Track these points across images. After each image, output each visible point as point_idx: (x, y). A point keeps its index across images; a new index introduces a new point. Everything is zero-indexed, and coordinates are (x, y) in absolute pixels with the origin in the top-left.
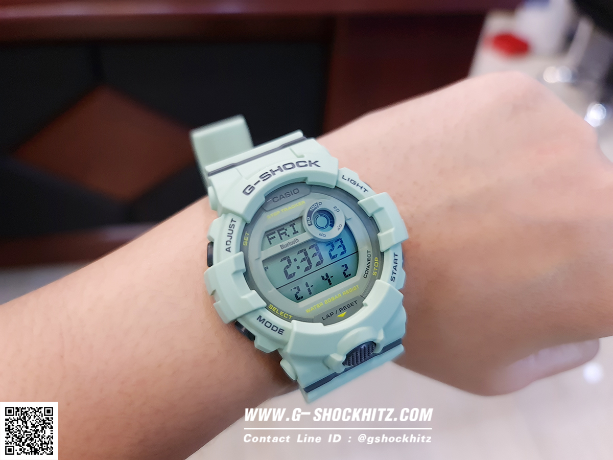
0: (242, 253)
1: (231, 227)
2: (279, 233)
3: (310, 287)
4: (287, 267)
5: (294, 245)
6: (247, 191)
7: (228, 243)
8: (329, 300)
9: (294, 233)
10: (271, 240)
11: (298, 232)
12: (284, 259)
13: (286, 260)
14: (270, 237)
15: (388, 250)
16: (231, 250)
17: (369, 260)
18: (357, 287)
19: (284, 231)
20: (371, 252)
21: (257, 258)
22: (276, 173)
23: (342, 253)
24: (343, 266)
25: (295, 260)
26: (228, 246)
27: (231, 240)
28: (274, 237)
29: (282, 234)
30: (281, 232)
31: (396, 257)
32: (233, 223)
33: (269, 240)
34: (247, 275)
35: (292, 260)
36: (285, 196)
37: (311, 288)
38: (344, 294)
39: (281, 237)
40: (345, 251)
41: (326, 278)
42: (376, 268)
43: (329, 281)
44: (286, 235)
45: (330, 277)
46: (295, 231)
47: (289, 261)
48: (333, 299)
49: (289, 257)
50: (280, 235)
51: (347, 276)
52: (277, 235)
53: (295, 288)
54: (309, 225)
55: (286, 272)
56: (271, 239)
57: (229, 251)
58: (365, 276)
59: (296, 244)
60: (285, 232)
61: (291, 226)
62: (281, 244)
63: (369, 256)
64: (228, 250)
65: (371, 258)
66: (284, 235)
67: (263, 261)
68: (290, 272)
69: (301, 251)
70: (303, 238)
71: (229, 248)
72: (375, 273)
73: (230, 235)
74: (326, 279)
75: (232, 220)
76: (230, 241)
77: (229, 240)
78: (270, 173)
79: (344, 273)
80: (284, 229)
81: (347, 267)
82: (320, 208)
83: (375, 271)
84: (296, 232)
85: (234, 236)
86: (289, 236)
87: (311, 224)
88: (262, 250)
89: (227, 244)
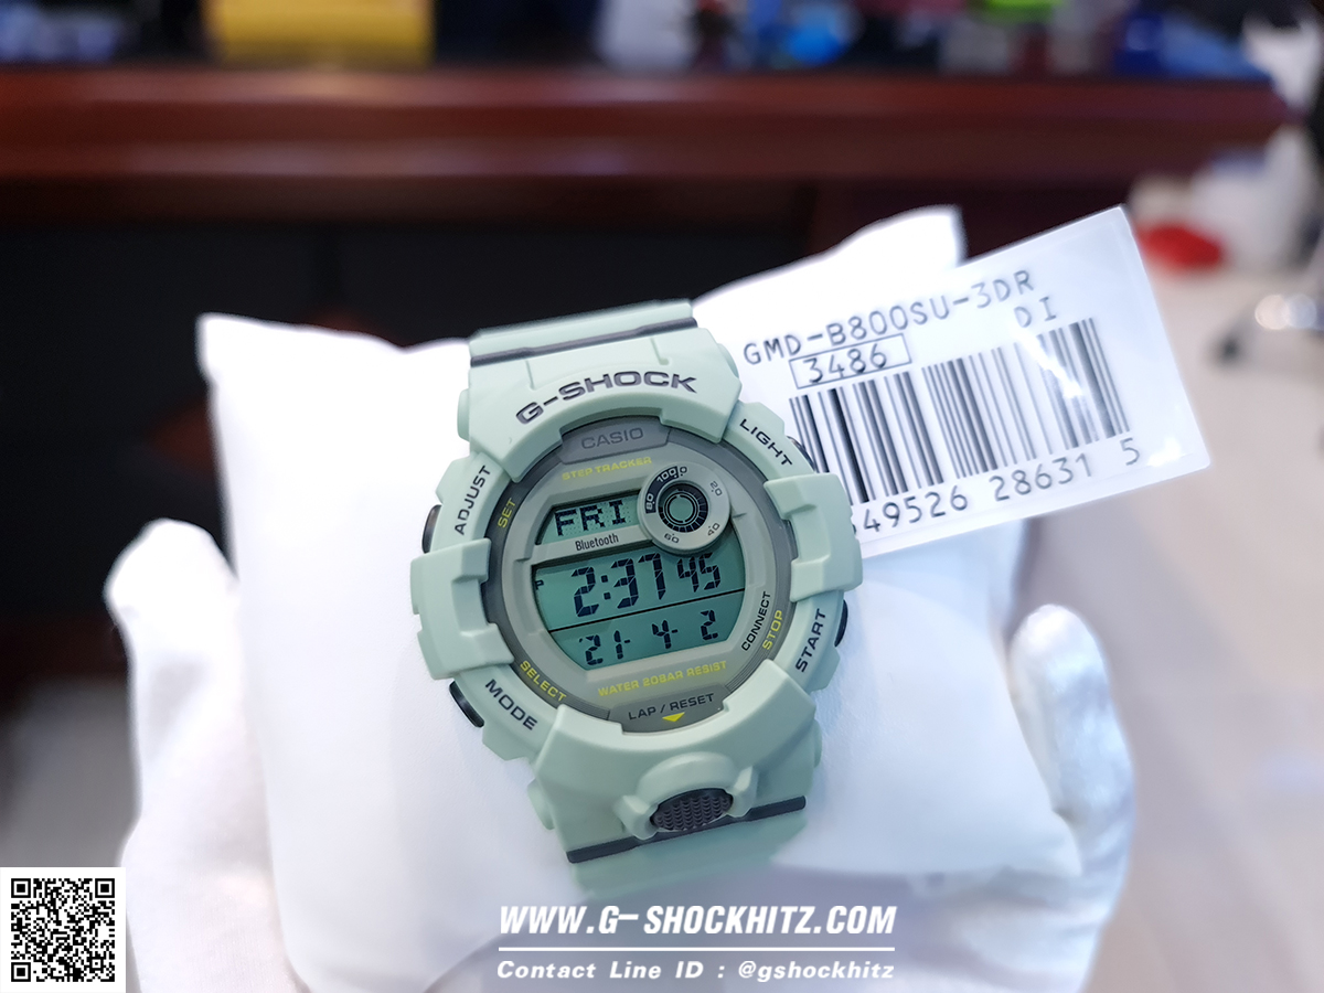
0: (487, 540)
1: (478, 481)
2: (583, 515)
3: (622, 643)
4: (584, 590)
5: (605, 546)
6: (526, 415)
7: (464, 515)
8: (654, 680)
9: (614, 522)
10: (563, 527)
11: (623, 520)
12: (582, 572)
13: (585, 576)
14: (562, 519)
15: (805, 599)
16: (464, 530)
17: (762, 613)
18: (721, 665)
19: (596, 512)
20: (773, 596)
21: (522, 557)
22: (595, 387)
23: (710, 586)
24: (705, 613)
25: (605, 579)
26: (462, 522)
27: (470, 510)
28: (571, 522)
29: (588, 518)
30: (587, 514)
31: (820, 620)
32: (483, 475)
33: (559, 525)
34: (489, 589)
35: (598, 579)
36: (609, 440)
37: (624, 646)
38: (689, 674)
39: (584, 524)
40: (718, 583)
41: (661, 630)
42: (773, 633)
43: (666, 638)
44: (597, 522)
45: (670, 632)
46: (618, 516)
47: (591, 579)
48: (663, 679)
49: (592, 570)
50: (585, 519)
51: (709, 637)
52: (577, 518)
53: (590, 638)
54: (648, 511)
55: (578, 601)
56: (563, 523)
57: (461, 532)
58: (746, 646)
59: (610, 545)
60: (597, 516)
61: (611, 504)
62: (579, 539)
63: (765, 604)
64: (459, 528)
65: (769, 610)
66: (594, 521)
67: (535, 568)
68: (587, 601)
69: (621, 563)
70: (627, 535)
71: (462, 526)
72: (767, 645)
73: (470, 499)
74: (661, 634)
75: (482, 470)
76: (468, 513)
77: (466, 508)
78: (583, 385)
79: (704, 630)
80: (595, 507)
81: (712, 618)
82: (681, 478)
83: (771, 639)
84: (619, 521)
85: (479, 502)
86: (602, 525)
87: (654, 511)
88: (537, 543)
89: (459, 517)
